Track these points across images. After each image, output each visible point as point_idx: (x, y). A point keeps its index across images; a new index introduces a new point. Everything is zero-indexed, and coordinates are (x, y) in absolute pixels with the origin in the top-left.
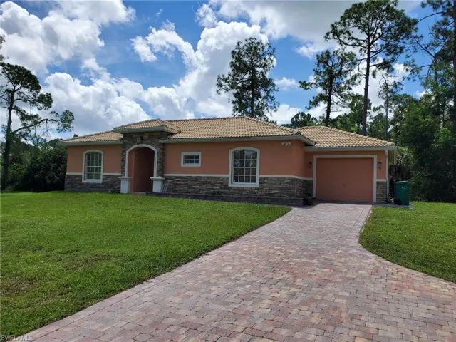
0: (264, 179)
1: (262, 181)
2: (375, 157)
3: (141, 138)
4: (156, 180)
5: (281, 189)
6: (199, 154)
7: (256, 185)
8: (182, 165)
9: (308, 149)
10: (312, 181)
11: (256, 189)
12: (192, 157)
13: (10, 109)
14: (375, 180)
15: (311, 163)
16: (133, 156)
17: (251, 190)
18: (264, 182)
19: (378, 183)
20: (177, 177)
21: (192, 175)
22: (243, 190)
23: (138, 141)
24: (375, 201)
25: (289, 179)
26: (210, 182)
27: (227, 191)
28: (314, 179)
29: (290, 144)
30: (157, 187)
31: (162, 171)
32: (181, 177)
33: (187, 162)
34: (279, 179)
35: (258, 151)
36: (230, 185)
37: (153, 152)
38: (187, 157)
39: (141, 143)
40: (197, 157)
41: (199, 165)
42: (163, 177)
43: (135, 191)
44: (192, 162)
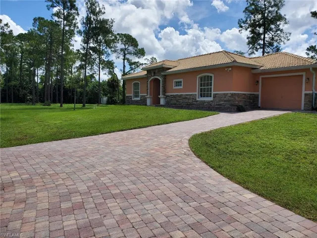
0: (216, 94)
1: (215, 96)
2: (304, 74)
3: (154, 73)
4: (162, 97)
5: (225, 101)
6: (182, 80)
7: (211, 99)
8: (174, 88)
9: (254, 71)
10: (258, 95)
11: (211, 101)
12: (179, 82)
13: (124, 60)
14: (304, 92)
15: (258, 82)
16: (152, 84)
17: (208, 102)
18: (216, 97)
19: (306, 95)
20: (171, 95)
21: (178, 94)
22: (204, 102)
23: (153, 75)
24: (302, 108)
25: (230, 93)
26: (186, 98)
27: (195, 103)
28: (260, 93)
29: (230, 69)
30: (162, 102)
31: (165, 91)
32: (173, 95)
33: (177, 86)
34: (224, 94)
35: (212, 75)
36: (197, 99)
37: (160, 81)
38: (177, 82)
39: (155, 75)
40: (181, 82)
41: (182, 87)
42: (165, 95)
43: (154, 104)
44: (179, 86)
